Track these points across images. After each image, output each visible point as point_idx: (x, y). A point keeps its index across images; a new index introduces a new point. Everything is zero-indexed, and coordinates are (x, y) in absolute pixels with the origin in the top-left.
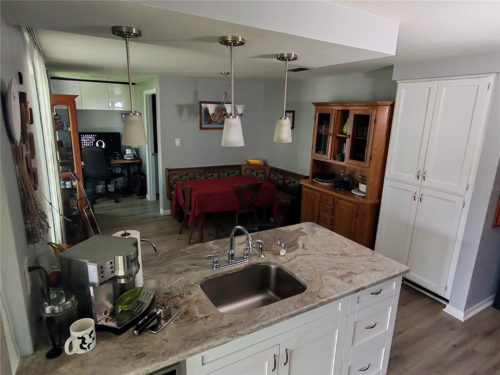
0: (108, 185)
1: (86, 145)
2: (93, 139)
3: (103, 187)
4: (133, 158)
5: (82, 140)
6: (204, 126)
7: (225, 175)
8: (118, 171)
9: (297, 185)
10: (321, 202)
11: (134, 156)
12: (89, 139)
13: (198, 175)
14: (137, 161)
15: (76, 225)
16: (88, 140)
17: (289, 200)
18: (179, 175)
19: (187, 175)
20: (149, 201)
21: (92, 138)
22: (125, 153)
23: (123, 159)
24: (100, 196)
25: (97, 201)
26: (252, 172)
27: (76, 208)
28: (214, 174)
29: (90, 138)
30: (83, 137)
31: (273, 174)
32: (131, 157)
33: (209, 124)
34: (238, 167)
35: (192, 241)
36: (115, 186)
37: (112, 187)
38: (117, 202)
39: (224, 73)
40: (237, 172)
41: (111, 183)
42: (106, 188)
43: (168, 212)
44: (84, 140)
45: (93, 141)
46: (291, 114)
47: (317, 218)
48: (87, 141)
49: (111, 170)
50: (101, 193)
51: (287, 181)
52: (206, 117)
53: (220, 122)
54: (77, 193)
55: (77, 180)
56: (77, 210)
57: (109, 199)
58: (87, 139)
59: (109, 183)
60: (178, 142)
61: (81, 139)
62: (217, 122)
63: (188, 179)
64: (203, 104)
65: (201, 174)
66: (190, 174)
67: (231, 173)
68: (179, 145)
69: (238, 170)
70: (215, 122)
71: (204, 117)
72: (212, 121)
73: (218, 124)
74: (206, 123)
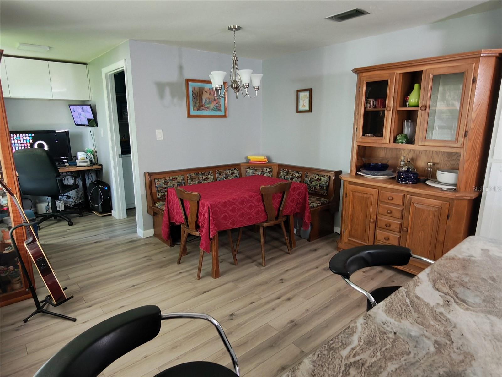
0: (56, 202)
1: (20, 148)
2: (30, 140)
3: (48, 205)
4: (89, 163)
5: (13, 142)
6: (192, 113)
7: (223, 177)
8: (69, 181)
9: (324, 183)
10: (379, 202)
11: (91, 161)
12: (24, 140)
13: (189, 179)
14: (95, 167)
15: (11, 268)
16: (22, 141)
17: (319, 204)
18: (164, 180)
19: (174, 179)
20: (118, 219)
21: (28, 138)
22: (76, 158)
23: (75, 165)
24: (46, 217)
25: (41, 225)
26: (256, 170)
27: (10, 241)
28: (209, 176)
29: (25, 138)
30: (14, 137)
31: (283, 172)
32: (87, 162)
33: (198, 110)
34: (237, 166)
35: (202, 274)
36: (65, 203)
37: (61, 204)
38: (71, 224)
39: (234, 26)
40: (236, 172)
41: (59, 199)
42: (54, 207)
43: (151, 232)
44: (16, 141)
45: (30, 143)
46: (307, 93)
47: (374, 224)
48: (21, 144)
49: (60, 181)
50: (46, 213)
51: (308, 180)
52: (194, 100)
53: (212, 107)
54: (9, 215)
55: (8, 194)
56: (12, 244)
57: (59, 221)
58: (20, 141)
59: (58, 199)
60: (159, 134)
61: (12, 140)
62: (208, 108)
63: (176, 185)
64: (190, 83)
65: (192, 178)
66: (178, 178)
67: (229, 175)
68: (162, 139)
69: (237, 170)
70: (207, 108)
71: (193, 101)
72: (202, 106)
73: (210, 110)
74: (195, 108)
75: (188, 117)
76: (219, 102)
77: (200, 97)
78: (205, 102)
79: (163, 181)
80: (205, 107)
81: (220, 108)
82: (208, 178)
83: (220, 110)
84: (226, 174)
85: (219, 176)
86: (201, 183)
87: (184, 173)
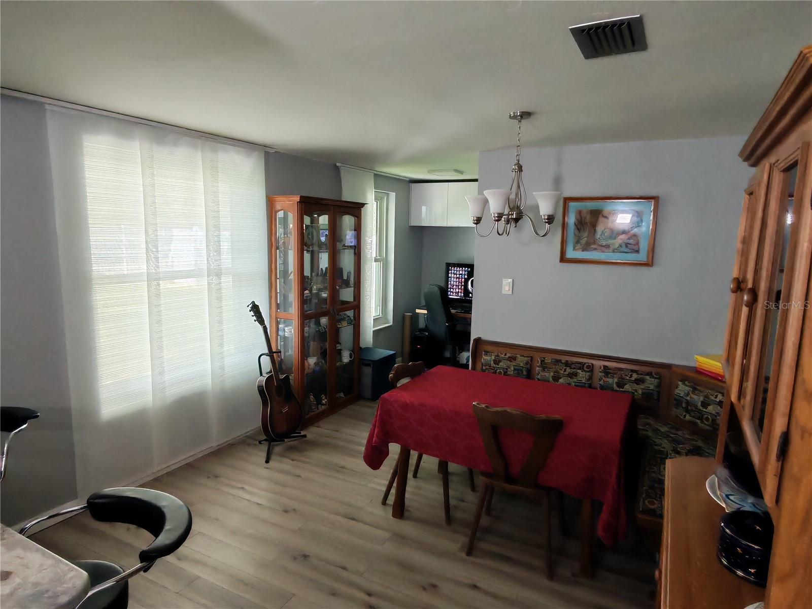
1: (455, 283)
2: (465, 275)
5: (450, 275)
6: (571, 254)
7: (611, 381)
12: (460, 274)
16: (458, 276)
18: (496, 356)
19: (512, 359)
21: (464, 272)
26: (693, 392)
28: (579, 372)
29: (461, 272)
30: (451, 270)
33: (585, 250)
40: (651, 382)
44: (453, 275)
45: (465, 278)
48: (457, 278)
52: (577, 232)
53: (616, 246)
58: (456, 274)
60: (506, 286)
61: (449, 273)
63: (512, 369)
64: (572, 204)
65: (545, 365)
66: (519, 358)
67: (630, 381)
68: (510, 292)
69: (655, 376)
70: (603, 246)
71: (574, 234)
72: (594, 243)
73: (611, 250)
74: (578, 246)
75: (560, 262)
76: (635, 235)
77: (590, 226)
78: (601, 235)
79: (493, 357)
80: (599, 245)
81: (636, 248)
82: (576, 375)
83: (637, 251)
84: (621, 378)
85: (604, 378)
86: (560, 380)
87: (532, 354)
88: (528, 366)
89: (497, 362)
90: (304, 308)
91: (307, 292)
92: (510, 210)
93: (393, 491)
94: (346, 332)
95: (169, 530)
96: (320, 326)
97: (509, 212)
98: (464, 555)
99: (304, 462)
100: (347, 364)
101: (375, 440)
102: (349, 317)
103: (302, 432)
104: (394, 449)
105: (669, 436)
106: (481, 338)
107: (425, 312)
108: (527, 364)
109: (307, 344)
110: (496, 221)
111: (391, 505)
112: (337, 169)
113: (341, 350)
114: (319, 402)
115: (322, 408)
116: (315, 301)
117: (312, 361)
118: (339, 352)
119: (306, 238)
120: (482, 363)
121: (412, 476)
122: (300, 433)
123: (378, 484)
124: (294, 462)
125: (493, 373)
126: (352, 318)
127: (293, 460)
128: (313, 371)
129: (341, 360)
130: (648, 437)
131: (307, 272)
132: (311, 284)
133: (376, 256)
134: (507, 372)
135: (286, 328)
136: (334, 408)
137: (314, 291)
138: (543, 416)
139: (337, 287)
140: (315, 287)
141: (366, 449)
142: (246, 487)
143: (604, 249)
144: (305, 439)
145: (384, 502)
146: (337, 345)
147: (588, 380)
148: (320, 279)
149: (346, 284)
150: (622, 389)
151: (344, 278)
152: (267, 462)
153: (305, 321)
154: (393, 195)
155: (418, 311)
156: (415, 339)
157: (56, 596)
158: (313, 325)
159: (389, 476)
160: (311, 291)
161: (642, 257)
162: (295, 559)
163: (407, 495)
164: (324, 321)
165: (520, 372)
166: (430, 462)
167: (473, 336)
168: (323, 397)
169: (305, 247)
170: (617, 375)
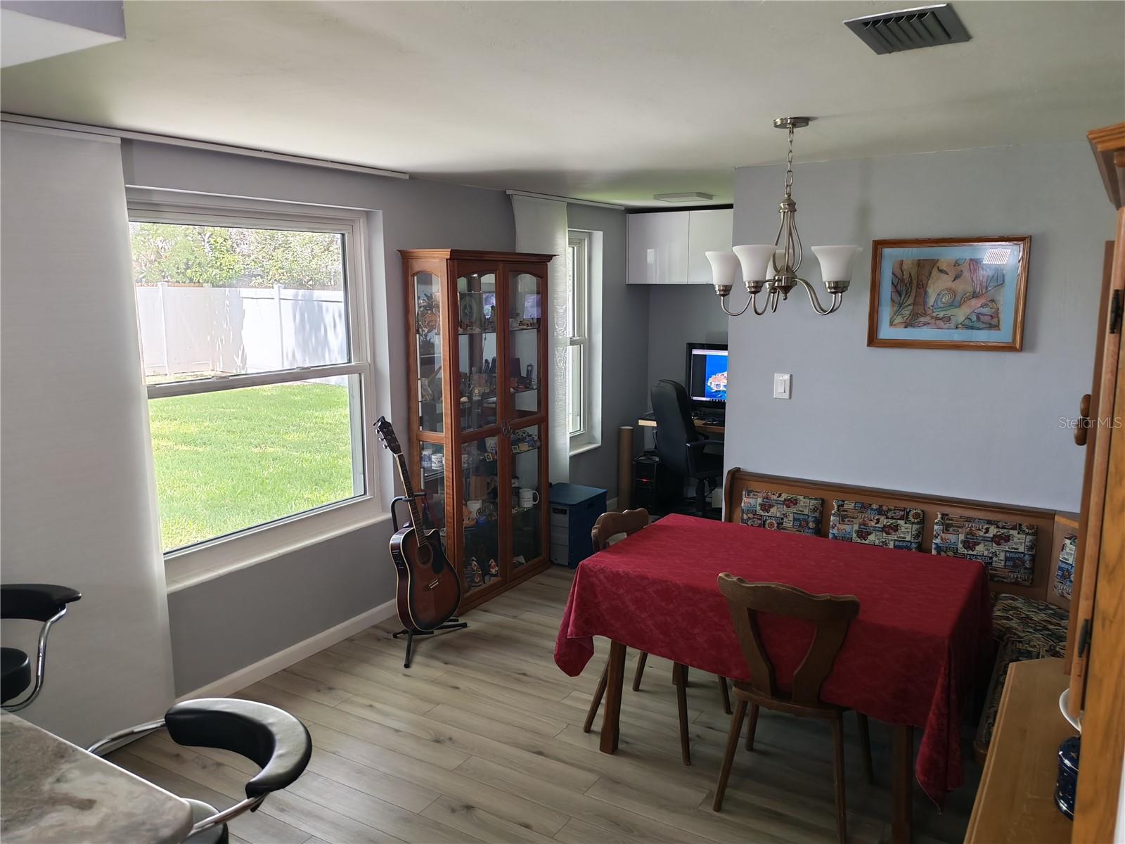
6: (888, 333)
7: (955, 538)
13: (834, 514)
19: (791, 502)
33: (906, 327)
52: (896, 298)
53: (961, 319)
60: (780, 387)
62: (947, 319)
63: (792, 518)
64: (887, 251)
65: (845, 513)
66: (802, 501)
67: (985, 539)
68: (786, 396)
69: (1027, 530)
70: (941, 319)
71: (892, 299)
72: (925, 314)
73: (952, 325)
74: (899, 319)
75: (868, 345)
76: (993, 301)
77: (918, 287)
78: (936, 301)
79: (760, 500)
80: (932, 318)
81: (994, 322)
82: (896, 528)
83: (996, 327)
84: (971, 533)
85: (941, 534)
86: (869, 537)
87: (825, 495)
88: (817, 514)
89: (766, 507)
90: (460, 422)
91: (464, 399)
92: (775, 273)
93: (601, 711)
94: (527, 461)
95: (281, 756)
96: (486, 451)
97: (774, 277)
98: (710, 810)
99: (466, 667)
100: (529, 511)
101: (572, 631)
102: (530, 436)
103: (459, 619)
104: (602, 644)
105: (1045, 628)
106: (739, 468)
107: (654, 424)
108: (816, 511)
109: (466, 481)
110: (752, 292)
111: (599, 733)
112: (508, 199)
113: (519, 488)
114: (486, 572)
115: (490, 581)
116: (476, 411)
117: (475, 506)
118: (516, 492)
119: (460, 313)
120: (743, 510)
121: (631, 689)
122: (457, 621)
123: (577, 699)
124: (449, 666)
125: (760, 526)
126: (536, 438)
127: (446, 663)
128: (477, 522)
129: (519, 504)
130: (1009, 629)
131: (464, 367)
132: (470, 387)
133: (574, 336)
134: (782, 524)
135: (433, 457)
136: (509, 581)
137: (476, 398)
138: (826, 596)
139: (512, 390)
140: (476, 391)
141: (560, 645)
142: (376, 705)
143: (941, 323)
144: (465, 630)
145: (588, 729)
146: (513, 481)
147: (917, 536)
148: (485, 376)
149: (526, 384)
150: (973, 551)
151: (522, 375)
152: (407, 666)
153: (462, 445)
154: (598, 236)
155: (642, 423)
156: (639, 469)
157: (156, 829)
158: (474, 451)
159: (595, 687)
160: (470, 398)
161: (1004, 335)
162: (453, 811)
163: (622, 718)
164: (491, 442)
165: (803, 523)
166: (660, 667)
167: (728, 466)
168: (492, 562)
169: (459, 328)
170: (964, 529)
